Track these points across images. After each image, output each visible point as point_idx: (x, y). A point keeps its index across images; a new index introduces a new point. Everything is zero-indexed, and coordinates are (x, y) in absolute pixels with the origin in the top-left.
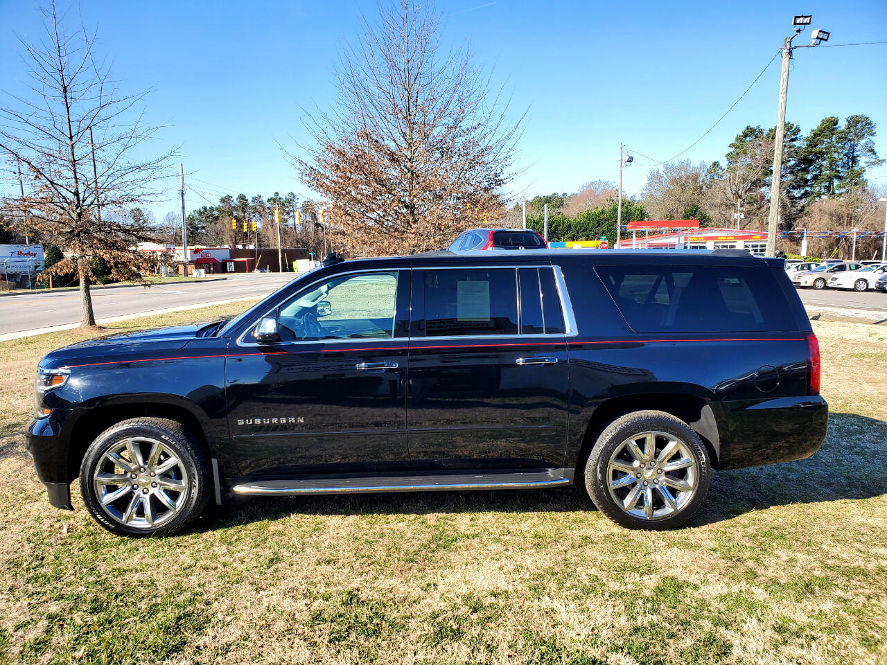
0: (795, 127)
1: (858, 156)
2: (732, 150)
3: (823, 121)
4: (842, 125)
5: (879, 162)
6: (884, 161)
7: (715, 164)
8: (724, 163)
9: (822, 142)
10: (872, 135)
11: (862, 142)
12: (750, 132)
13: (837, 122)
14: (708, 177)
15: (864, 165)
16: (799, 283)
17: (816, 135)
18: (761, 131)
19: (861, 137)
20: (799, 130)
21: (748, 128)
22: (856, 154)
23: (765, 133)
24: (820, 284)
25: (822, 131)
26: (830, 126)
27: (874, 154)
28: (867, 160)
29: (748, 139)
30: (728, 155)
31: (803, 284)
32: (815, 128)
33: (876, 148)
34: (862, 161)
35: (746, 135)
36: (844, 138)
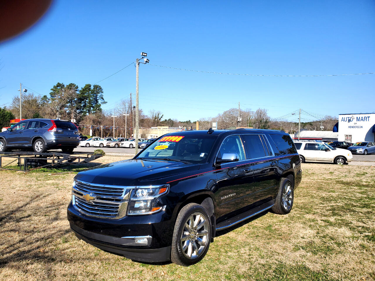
0: (76, 86)
1: (98, 100)
2: (52, 91)
3: (86, 85)
4: (92, 88)
5: (105, 103)
6: (107, 102)
7: (45, 96)
8: (49, 96)
9: (86, 93)
10: (102, 92)
11: (99, 95)
12: (59, 85)
13: (91, 86)
14: (42, 101)
15: (100, 103)
16: (110, 146)
17: (84, 90)
18: (64, 85)
19: (99, 93)
20: (78, 87)
21: (58, 83)
22: (97, 99)
23: (65, 86)
24: (117, 146)
25: (86, 89)
26: (88, 87)
27: (103, 99)
28: (101, 101)
29: (59, 88)
30: (50, 93)
31: (111, 146)
32: (83, 87)
33: (104, 97)
34: (100, 101)
35: (58, 86)
36: (93, 92)
